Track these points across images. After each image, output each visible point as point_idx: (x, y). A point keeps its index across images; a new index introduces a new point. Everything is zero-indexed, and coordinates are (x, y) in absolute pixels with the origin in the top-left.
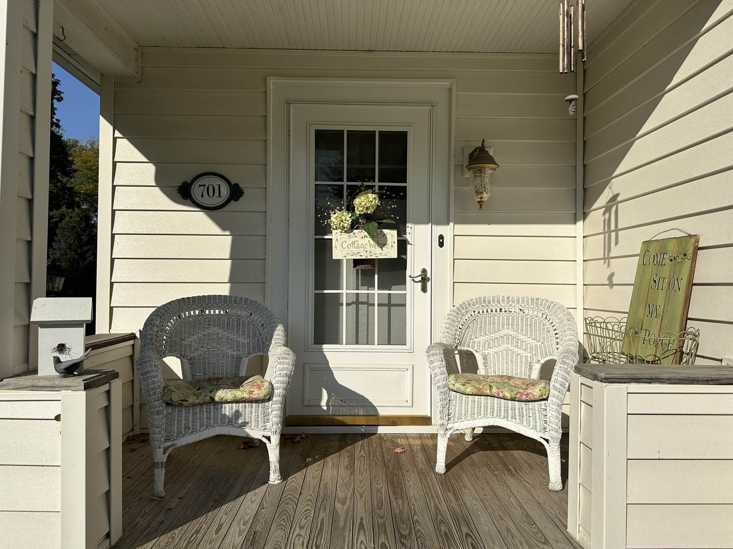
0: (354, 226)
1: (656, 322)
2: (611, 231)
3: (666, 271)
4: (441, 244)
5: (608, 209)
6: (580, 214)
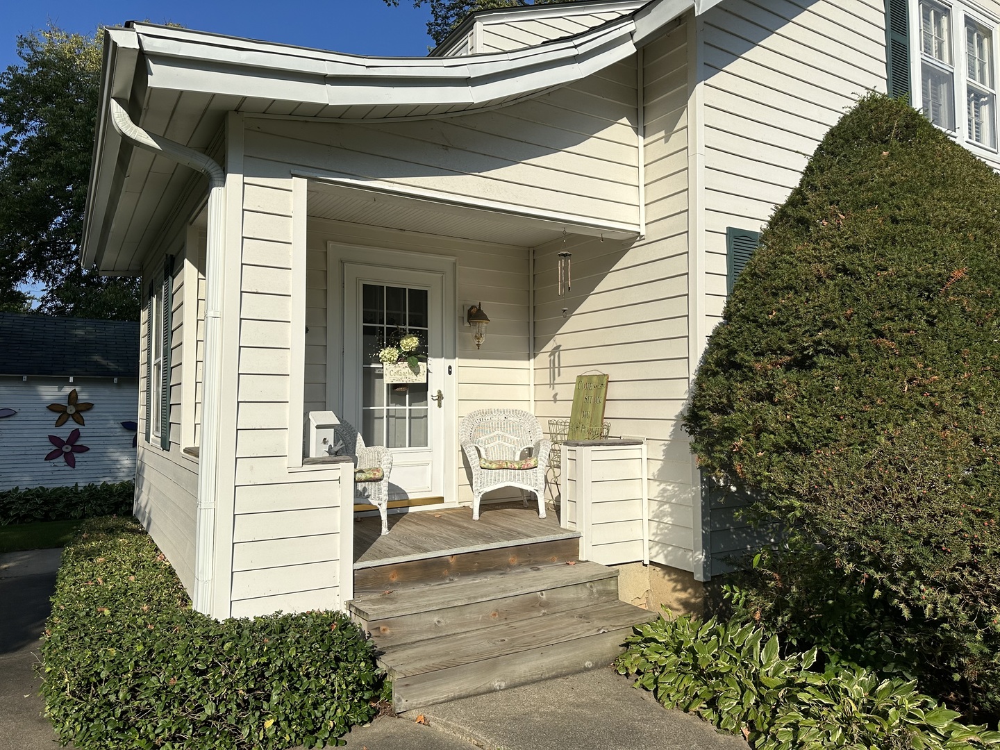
0: (400, 359)
1: (588, 421)
2: (555, 368)
3: (592, 393)
4: (450, 373)
5: (553, 353)
6: (532, 354)
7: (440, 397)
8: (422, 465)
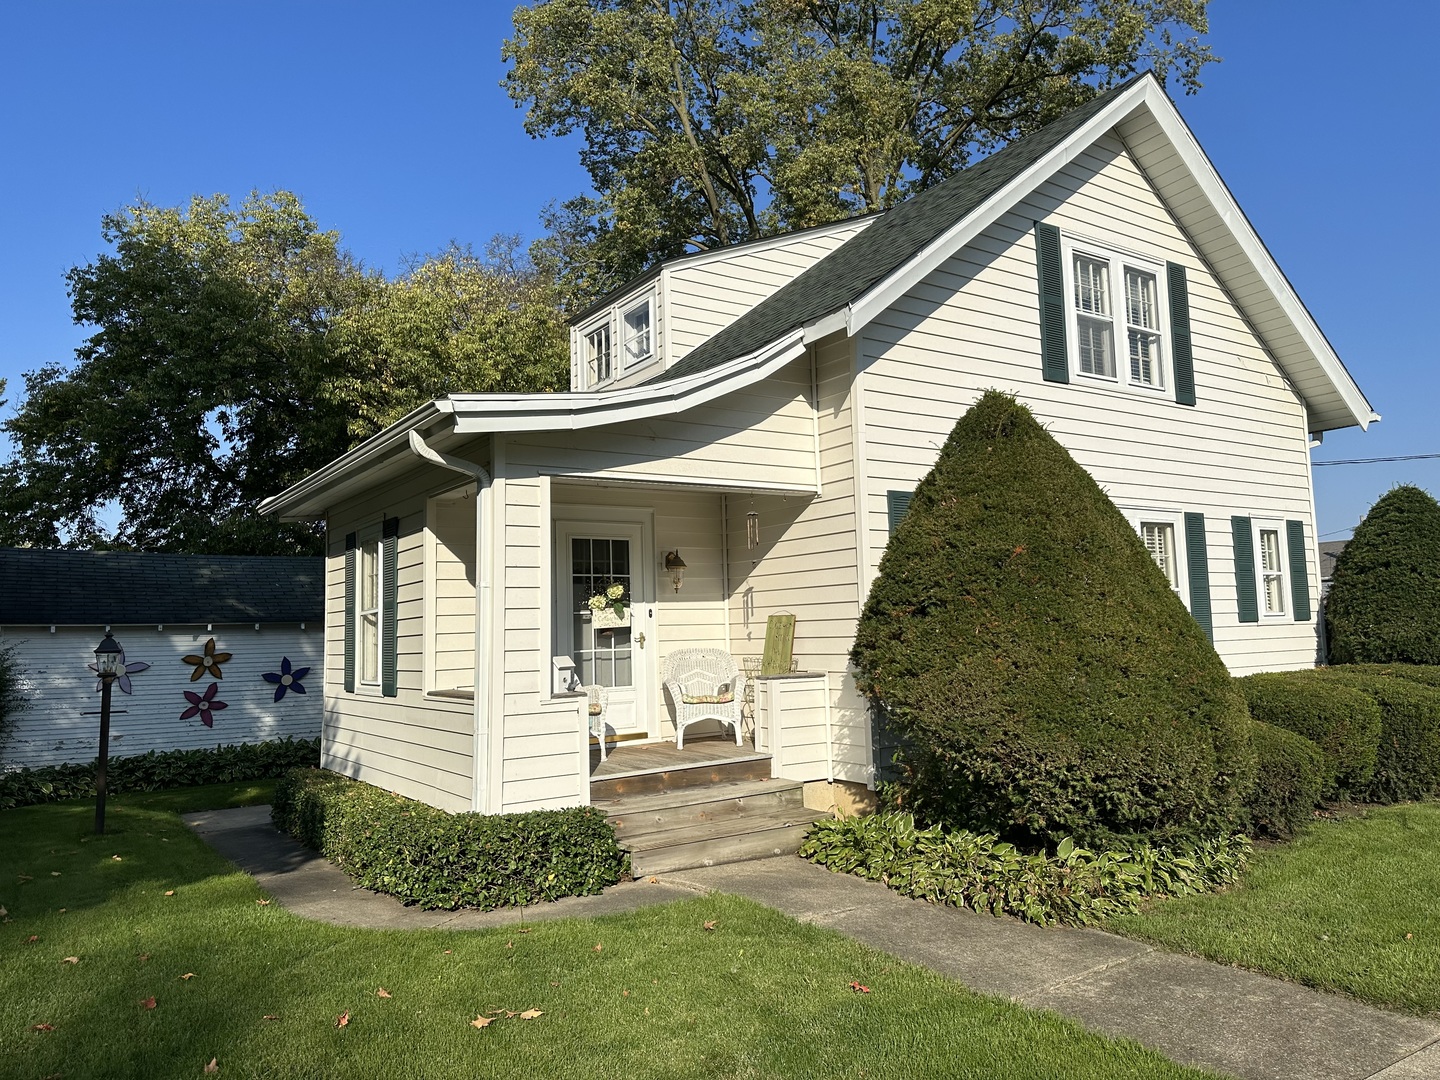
0: (608, 605)
1: (779, 657)
2: (748, 608)
3: (782, 632)
4: (651, 616)
5: (746, 594)
6: (726, 595)
7: (642, 638)
8: (626, 703)
